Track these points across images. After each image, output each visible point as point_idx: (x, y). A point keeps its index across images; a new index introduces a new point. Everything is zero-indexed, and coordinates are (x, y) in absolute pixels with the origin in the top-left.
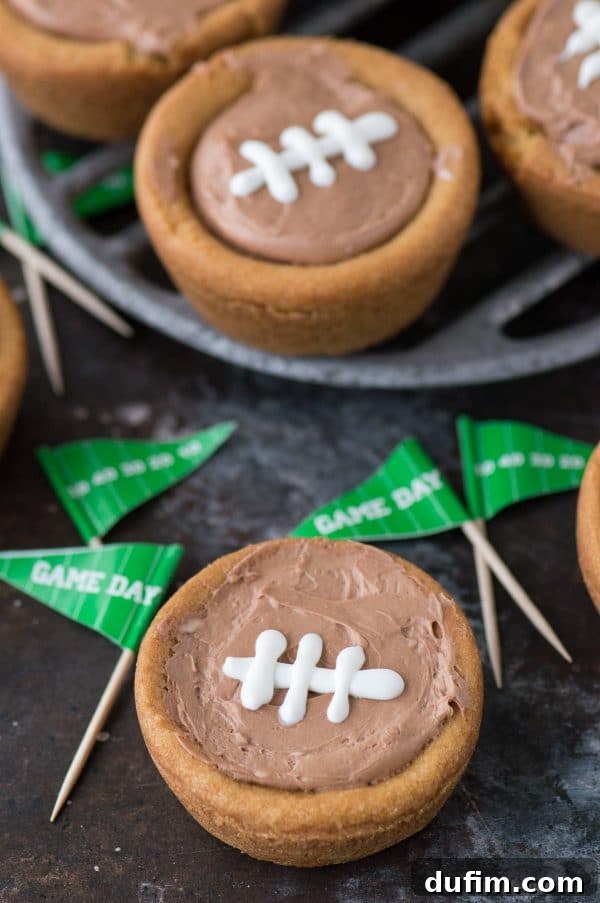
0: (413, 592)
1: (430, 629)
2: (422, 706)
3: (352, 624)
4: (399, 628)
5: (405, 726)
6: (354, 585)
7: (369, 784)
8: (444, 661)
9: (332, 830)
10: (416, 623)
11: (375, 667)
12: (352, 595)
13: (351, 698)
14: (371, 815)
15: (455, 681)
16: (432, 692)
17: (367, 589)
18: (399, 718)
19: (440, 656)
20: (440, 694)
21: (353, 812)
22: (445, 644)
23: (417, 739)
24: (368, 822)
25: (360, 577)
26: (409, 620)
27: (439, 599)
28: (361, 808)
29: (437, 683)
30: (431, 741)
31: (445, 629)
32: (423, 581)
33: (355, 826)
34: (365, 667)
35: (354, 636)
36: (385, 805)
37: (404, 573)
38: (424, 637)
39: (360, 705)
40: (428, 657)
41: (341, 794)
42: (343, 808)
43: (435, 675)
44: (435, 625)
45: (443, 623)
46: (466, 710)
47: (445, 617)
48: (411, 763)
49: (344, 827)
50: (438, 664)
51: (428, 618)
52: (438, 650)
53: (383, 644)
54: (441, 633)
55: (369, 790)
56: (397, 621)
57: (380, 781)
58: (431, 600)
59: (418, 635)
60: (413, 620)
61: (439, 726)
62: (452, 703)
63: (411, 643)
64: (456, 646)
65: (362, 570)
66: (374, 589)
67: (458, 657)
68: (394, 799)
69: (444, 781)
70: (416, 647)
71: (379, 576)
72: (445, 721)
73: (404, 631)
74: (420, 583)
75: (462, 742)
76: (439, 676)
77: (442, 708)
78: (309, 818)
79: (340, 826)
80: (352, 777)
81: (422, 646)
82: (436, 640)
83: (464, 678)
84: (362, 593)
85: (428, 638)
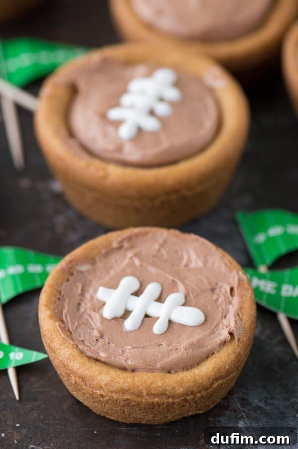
0: (223, 268)
1: (229, 291)
2: (213, 332)
3: (182, 281)
4: (209, 287)
5: (198, 341)
6: (189, 260)
7: (169, 372)
8: (232, 310)
9: (139, 395)
10: (221, 287)
11: (190, 306)
12: (187, 265)
13: (170, 322)
14: (166, 390)
15: (236, 322)
16: (221, 326)
17: (196, 262)
18: (197, 336)
19: (231, 307)
20: (225, 327)
21: (154, 386)
22: (236, 300)
23: (204, 350)
24: (163, 394)
25: (193, 256)
26: (217, 284)
27: (238, 274)
28: (160, 384)
29: (225, 322)
30: (213, 353)
31: (238, 292)
32: (231, 263)
33: (154, 395)
34: (184, 305)
35: (181, 287)
36: (175, 385)
37: (220, 258)
38: (223, 294)
39: (175, 327)
40: (224, 306)
41: (149, 374)
42: (149, 382)
43: (225, 317)
44: (232, 289)
45: (237, 288)
46: (239, 339)
47: (239, 285)
48: (198, 364)
49: (148, 394)
50: (228, 312)
51: (229, 283)
52: (230, 303)
53: (197, 295)
54: (235, 294)
55: (168, 375)
56: (210, 283)
57: (176, 372)
58: (232, 274)
59: (220, 294)
60: (220, 284)
61: (220, 345)
62: (231, 334)
63: (215, 297)
64: (242, 303)
65: (196, 252)
66: (200, 264)
67: (241, 308)
68: (181, 383)
69: (217, 379)
70: (217, 300)
71: (205, 257)
72: (224, 343)
73: (213, 290)
74: (228, 264)
75: (232, 357)
76: (227, 318)
77: (224, 335)
78: (126, 385)
79: (145, 393)
80: (158, 365)
81: (220, 299)
82: (230, 298)
83: (242, 320)
84: (193, 265)
85: (226, 296)
